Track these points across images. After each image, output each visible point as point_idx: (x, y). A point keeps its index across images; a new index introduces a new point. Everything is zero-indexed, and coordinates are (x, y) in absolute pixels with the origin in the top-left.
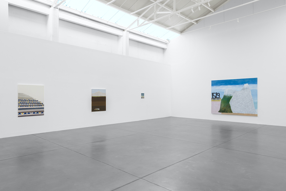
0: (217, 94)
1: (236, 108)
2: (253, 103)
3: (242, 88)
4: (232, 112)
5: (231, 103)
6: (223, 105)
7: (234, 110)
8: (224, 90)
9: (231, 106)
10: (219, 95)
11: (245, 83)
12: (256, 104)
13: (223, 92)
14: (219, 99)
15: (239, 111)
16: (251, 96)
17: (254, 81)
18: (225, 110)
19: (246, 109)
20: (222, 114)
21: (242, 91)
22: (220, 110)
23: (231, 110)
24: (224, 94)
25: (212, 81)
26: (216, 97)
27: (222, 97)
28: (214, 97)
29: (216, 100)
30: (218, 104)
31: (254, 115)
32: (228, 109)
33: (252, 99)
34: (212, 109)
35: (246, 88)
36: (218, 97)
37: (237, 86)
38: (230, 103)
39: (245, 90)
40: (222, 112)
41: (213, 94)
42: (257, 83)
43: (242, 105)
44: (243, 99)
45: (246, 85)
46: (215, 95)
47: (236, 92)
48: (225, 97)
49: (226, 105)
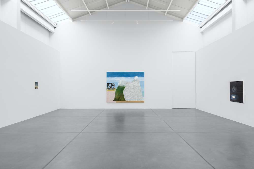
0: (112, 84)
1: (129, 97)
2: (141, 92)
3: (133, 80)
4: (125, 100)
5: (125, 92)
6: (117, 95)
7: (127, 98)
8: (119, 81)
9: (124, 95)
10: (114, 86)
11: (136, 76)
12: (143, 92)
13: (118, 83)
14: (114, 89)
15: (130, 99)
16: (140, 86)
17: (141, 74)
18: (119, 98)
19: (136, 97)
20: (116, 103)
21: (133, 82)
22: (115, 99)
23: (124, 98)
24: (118, 85)
25: (107, 73)
26: (111, 87)
27: (116, 87)
28: (109, 87)
29: (111, 90)
30: (113, 93)
31: (142, 101)
32: (122, 98)
33: (141, 89)
34: (107, 98)
35: (136, 80)
36: (113, 87)
37: (129, 78)
38: (123, 93)
39: (136, 81)
40: (116, 101)
41: (108, 84)
42: (144, 76)
43: (133, 94)
44: (134, 89)
45: (136, 77)
46: (110, 85)
47: (128, 83)
48: (119, 87)
49: (120, 94)
